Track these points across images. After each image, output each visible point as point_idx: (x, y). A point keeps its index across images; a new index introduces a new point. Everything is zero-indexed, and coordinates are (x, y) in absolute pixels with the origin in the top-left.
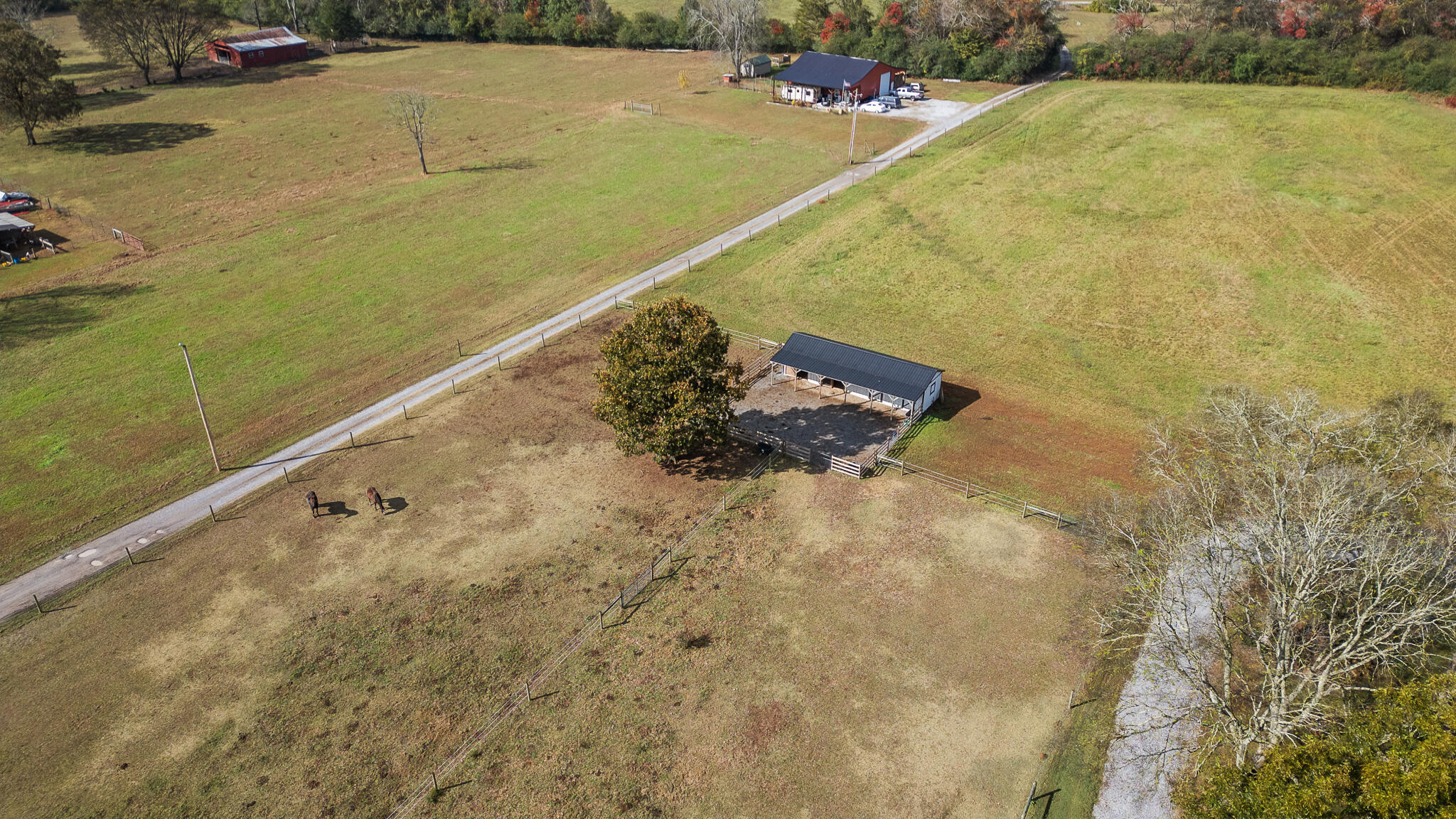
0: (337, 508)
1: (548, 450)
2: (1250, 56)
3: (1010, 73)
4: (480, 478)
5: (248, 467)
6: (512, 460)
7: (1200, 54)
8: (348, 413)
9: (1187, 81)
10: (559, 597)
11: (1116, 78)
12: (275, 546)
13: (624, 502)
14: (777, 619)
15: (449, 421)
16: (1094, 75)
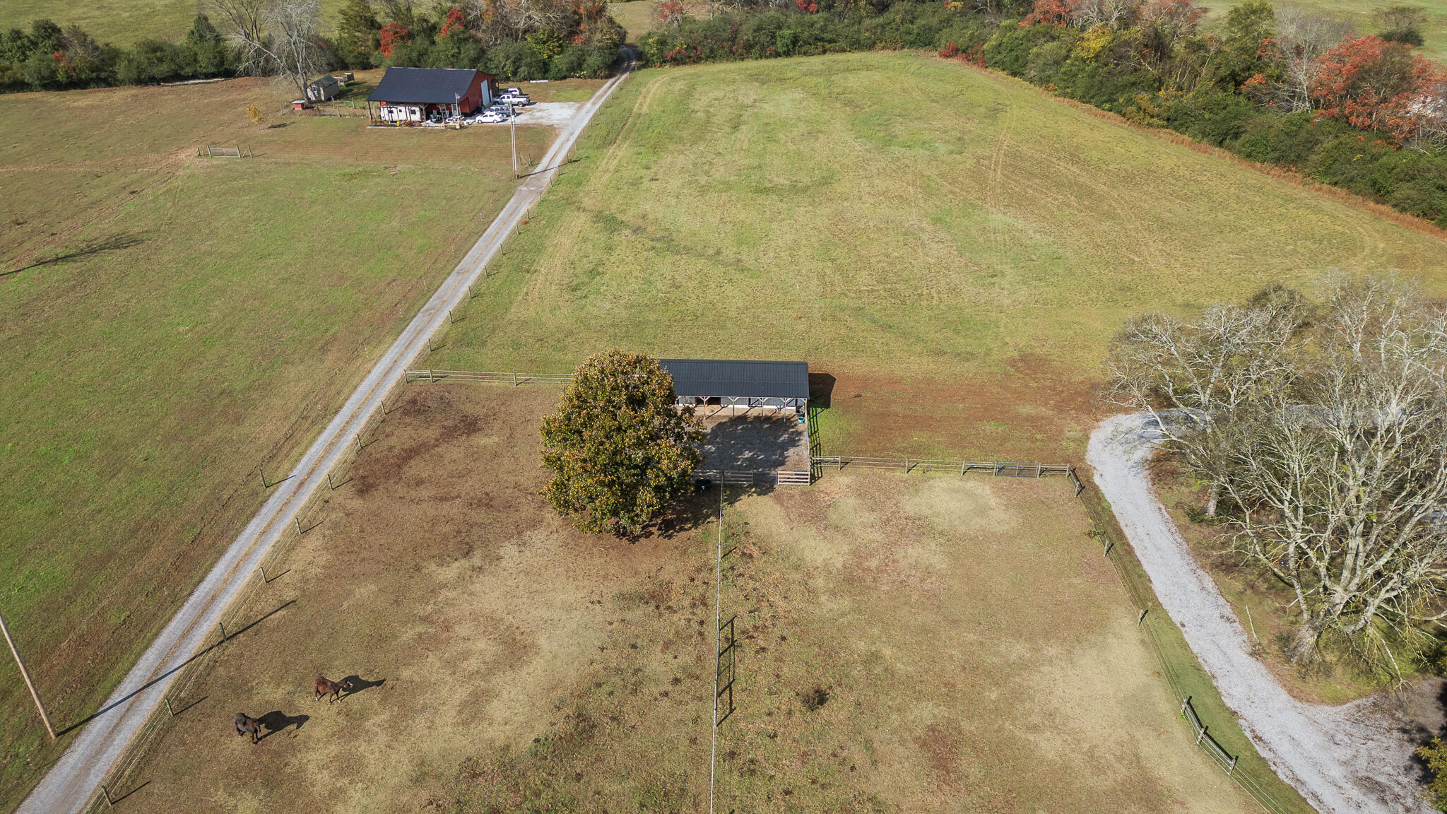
0: (276, 721)
1: (477, 560)
2: (786, 32)
3: (596, 68)
4: (425, 619)
5: (92, 717)
6: (443, 586)
7: (746, 34)
8: (177, 601)
9: (743, 60)
10: (642, 714)
11: (685, 63)
12: (232, 801)
13: (613, 588)
14: (862, 646)
15: (324, 567)
16: (665, 62)
